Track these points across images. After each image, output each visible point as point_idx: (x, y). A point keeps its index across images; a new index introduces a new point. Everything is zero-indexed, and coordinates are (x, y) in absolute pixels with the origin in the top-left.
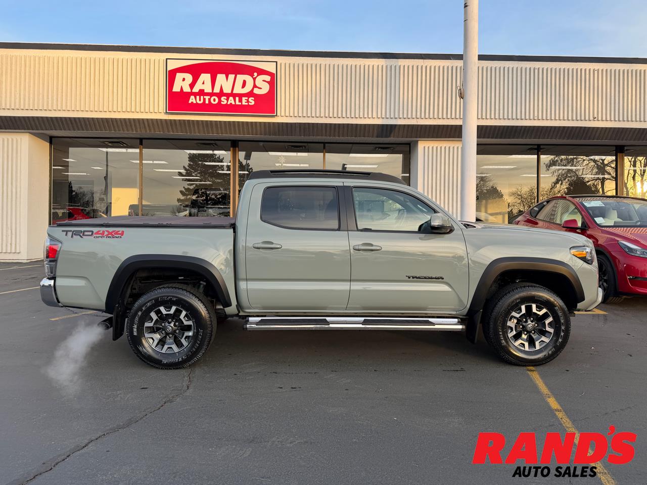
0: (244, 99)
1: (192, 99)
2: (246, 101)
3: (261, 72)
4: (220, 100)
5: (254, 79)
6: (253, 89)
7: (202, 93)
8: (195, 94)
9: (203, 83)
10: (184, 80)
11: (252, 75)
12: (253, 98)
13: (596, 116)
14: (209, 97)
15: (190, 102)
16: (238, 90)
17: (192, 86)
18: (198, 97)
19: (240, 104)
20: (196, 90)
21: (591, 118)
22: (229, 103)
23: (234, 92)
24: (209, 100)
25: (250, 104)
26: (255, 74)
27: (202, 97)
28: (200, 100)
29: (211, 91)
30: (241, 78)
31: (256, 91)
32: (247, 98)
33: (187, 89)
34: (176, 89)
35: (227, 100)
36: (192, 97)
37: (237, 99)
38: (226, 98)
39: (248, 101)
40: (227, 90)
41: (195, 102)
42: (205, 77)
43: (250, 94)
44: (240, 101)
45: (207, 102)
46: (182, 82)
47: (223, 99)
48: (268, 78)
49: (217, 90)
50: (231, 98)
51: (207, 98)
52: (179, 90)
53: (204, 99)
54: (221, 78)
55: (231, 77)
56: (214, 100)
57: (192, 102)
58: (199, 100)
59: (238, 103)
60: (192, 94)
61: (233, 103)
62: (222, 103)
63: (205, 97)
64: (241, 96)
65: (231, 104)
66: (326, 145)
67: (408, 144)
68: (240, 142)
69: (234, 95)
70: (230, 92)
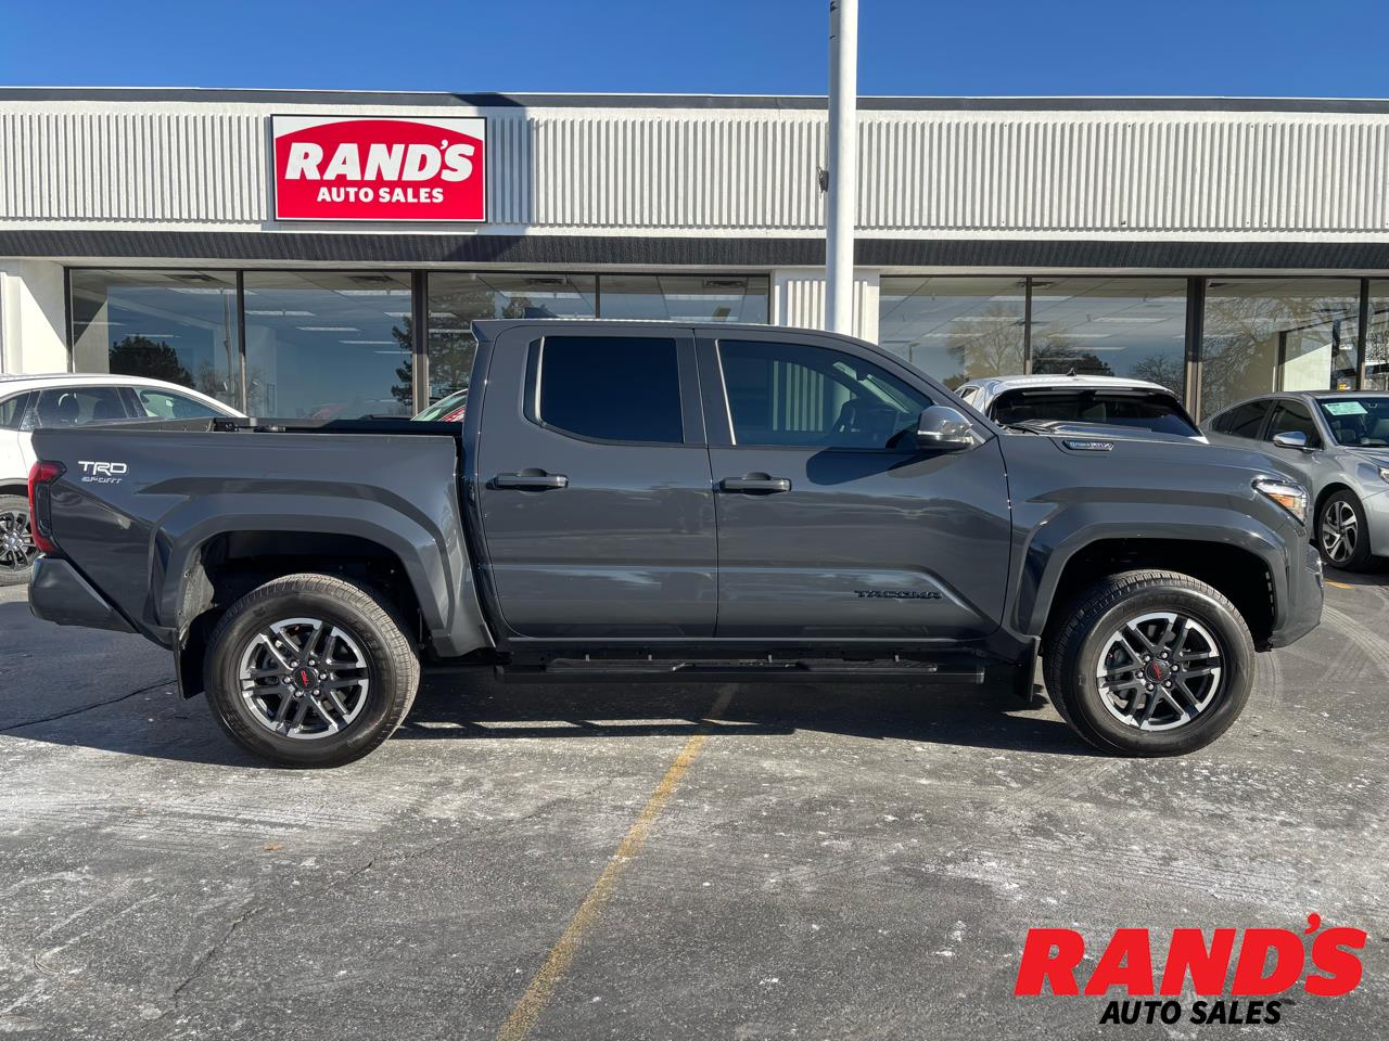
0: (423, 192)
1: (323, 194)
2: (427, 195)
3: (457, 138)
4: (377, 196)
5: (443, 153)
6: (439, 173)
7: (341, 181)
8: (329, 184)
9: (344, 163)
10: (306, 156)
11: (438, 146)
12: (440, 190)
13: (1125, 218)
14: (356, 189)
15: (319, 199)
16: (412, 174)
17: (322, 167)
18: (334, 190)
19: (416, 200)
20: (330, 175)
21: (1116, 224)
22: (394, 200)
24: (357, 194)
25: (435, 200)
26: (445, 143)
27: (342, 190)
28: (339, 196)
29: (359, 178)
30: (416, 151)
31: (447, 176)
32: (428, 190)
33: (313, 174)
34: (292, 174)
35: (391, 193)
36: (324, 190)
37: (410, 191)
38: (387, 190)
39: (431, 196)
40: (390, 175)
41: (328, 199)
42: (348, 151)
43: (436, 181)
44: (416, 195)
45: (352, 199)
46: (304, 161)
47: (383, 192)
48: (469, 150)
49: (370, 175)
50: (398, 191)
51: (352, 191)
53: (347, 194)
54: (377, 151)
55: (398, 148)
56: (366, 195)
57: (324, 200)
58: (337, 196)
59: (411, 199)
60: (322, 183)
61: (403, 200)
62: (381, 200)
63: (348, 189)
64: (416, 185)
65: (398, 201)
66: (602, 277)
67: (767, 276)
68: (429, 274)
69: (404, 185)
70: (395, 178)
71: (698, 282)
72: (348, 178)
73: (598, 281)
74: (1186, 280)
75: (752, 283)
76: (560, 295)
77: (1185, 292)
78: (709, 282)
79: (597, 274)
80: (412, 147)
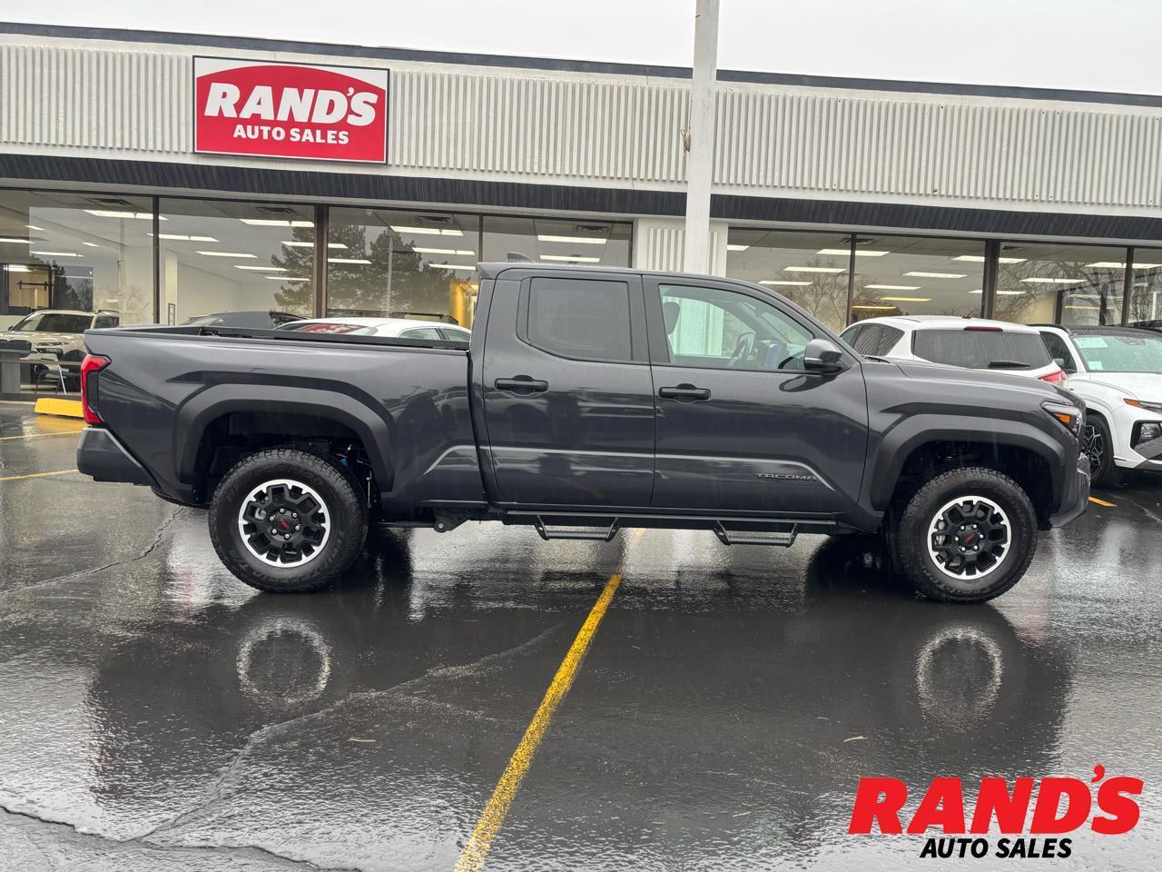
0: (330, 134)
1: (239, 131)
2: (334, 137)
3: (362, 87)
4: (288, 135)
5: (349, 99)
6: (346, 117)
7: (256, 120)
8: (245, 122)
9: (259, 103)
10: (224, 95)
11: (345, 92)
12: (347, 133)
13: (936, 187)
14: (269, 128)
15: (235, 135)
16: (320, 117)
17: (239, 106)
18: (249, 128)
19: (324, 141)
20: (246, 114)
21: (929, 191)
22: (303, 140)
23: (313, 121)
24: (270, 132)
25: (340, 142)
26: (351, 90)
27: (256, 128)
28: (253, 133)
29: (272, 118)
30: (325, 96)
31: (352, 120)
32: (335, 132)
33: (230, 113)
34: (211, 111)
35: (301, 134)
36: (239, 127)
37: (318, 133)
38: (298, 130)
39: (337, 138)
40: (301, 117)
41: (244, 136)
42: (263, 93)
43: (342, 125)
44: (324, 136)
45: (265, 136)
46: (222, 100)
47: (293, 132)
48: (373, 98)
49: (283, 116)
50: (308, 131)
51: (266, 129)
52: (216, 114)
53: (261, 132)
54: (290, 94)
55: (309, 93)
56: (278, 134)
57: (239, 136)
58: (251, 133)
59: (319, 140)
60: (238, 121)
61: (311, 140)
62: (292, 139)
63: (262, 128)
64: (324, 128)
65: (307, 141)
66: (484, 217)
67: (630, 223)
68: (330, 208)
69: (313, 127)
70: (306, 120)
71: (569, 225)
72: (263, 117)
73: (481, 220)
74: (984, 243)
75: (618, 229)
76: (446, 232)
77: (984, 252)
78: (578, 226)
79: (482, 215)
80: (321, 92)
